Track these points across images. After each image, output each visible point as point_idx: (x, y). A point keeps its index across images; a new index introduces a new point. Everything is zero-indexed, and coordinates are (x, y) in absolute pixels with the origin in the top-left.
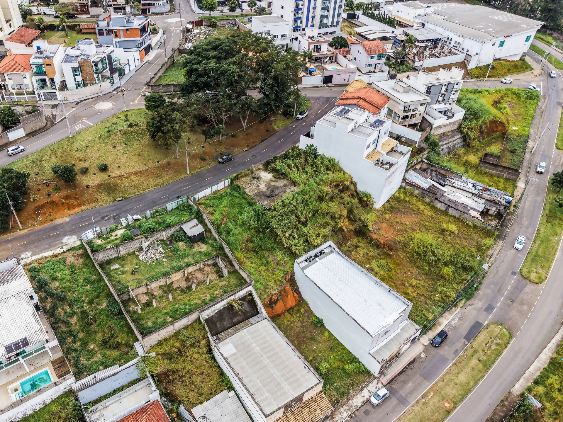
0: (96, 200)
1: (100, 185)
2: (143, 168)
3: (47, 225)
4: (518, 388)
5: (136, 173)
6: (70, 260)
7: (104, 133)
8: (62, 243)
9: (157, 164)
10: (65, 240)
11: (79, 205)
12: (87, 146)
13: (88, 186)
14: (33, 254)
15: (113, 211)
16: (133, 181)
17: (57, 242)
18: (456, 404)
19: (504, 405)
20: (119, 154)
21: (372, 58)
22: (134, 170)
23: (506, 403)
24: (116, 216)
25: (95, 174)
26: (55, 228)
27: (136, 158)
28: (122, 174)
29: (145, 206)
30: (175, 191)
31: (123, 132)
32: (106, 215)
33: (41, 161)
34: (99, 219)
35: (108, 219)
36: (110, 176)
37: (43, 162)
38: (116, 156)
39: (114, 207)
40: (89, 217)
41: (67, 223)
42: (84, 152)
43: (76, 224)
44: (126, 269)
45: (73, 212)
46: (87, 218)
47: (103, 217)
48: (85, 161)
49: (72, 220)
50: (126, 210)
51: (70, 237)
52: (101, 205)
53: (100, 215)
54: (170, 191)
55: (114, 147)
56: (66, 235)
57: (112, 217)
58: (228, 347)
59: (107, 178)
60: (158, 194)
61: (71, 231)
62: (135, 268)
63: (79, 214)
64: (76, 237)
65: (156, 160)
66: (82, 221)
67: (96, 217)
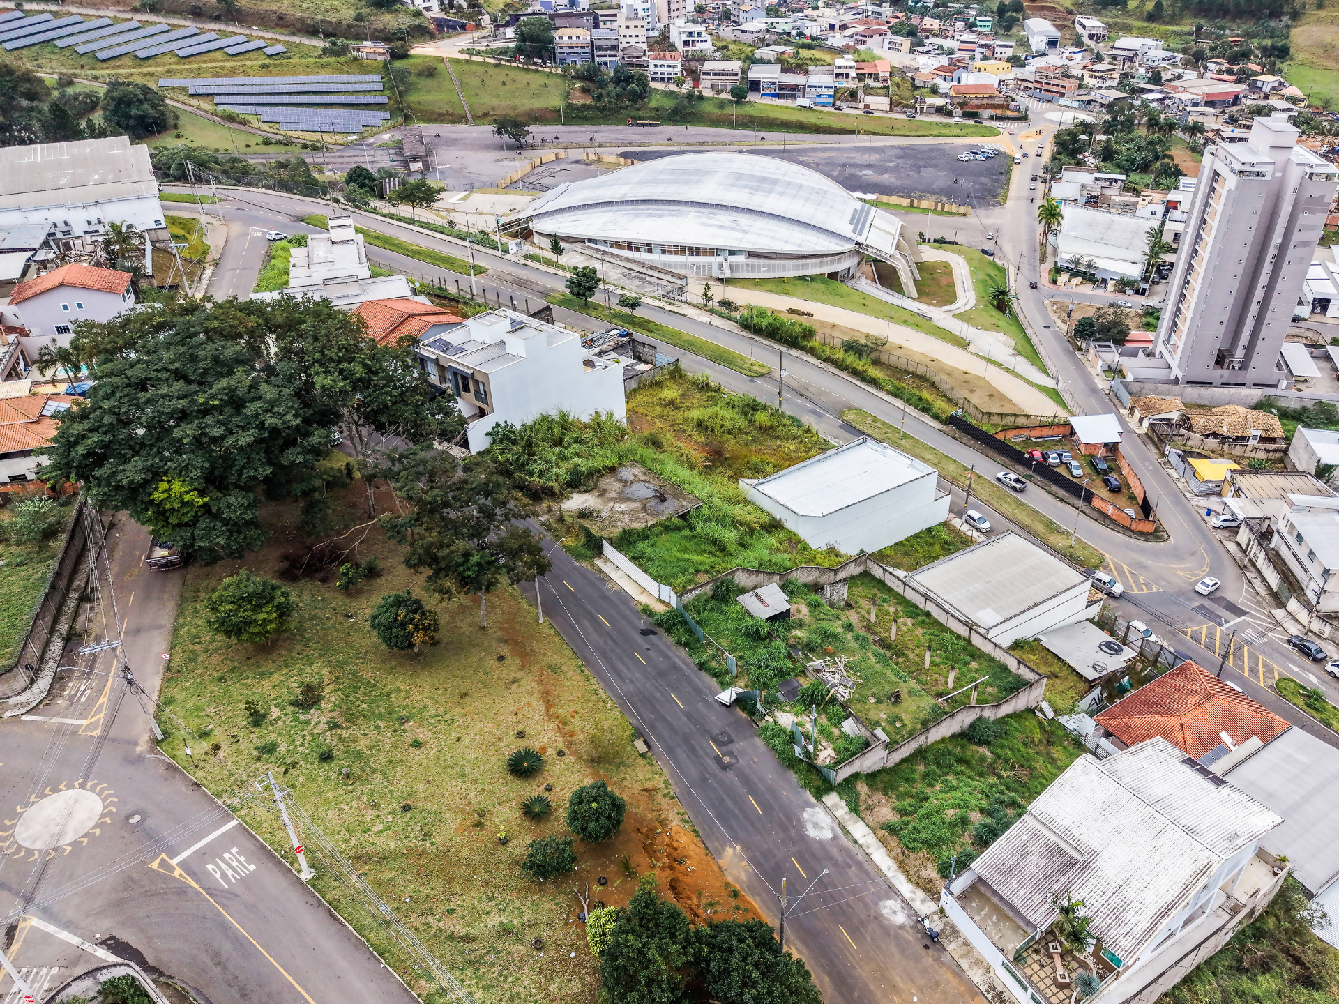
0: (649, 792)
2: (530, 686)
3: (755, 902)
4: (935, 424)
5: (547, 702)
6: (886, 814)
7: (331, 770)
8: (835, 838)
9: (512, 662)
10: (821, 834)
12: (406, 808)
14: (892, 891)
15: (693, 751)
16: (576, 712)
18: (965, 468)
19: (959, 438)
20: (454, 735)
22: (538, 705)
23: (957, 436)
24: (715, 741)
25: (549, 789)
26: (771, 873)
27: (473, 703)
28: (552, 726)
29: (676, 690)
30: (614, 641)
31: (340, 720)
32: (712, 765)
33: (468, 939)
34: (730, 774)
35: (730, 754)
36: (561, 754)
37: (474, 932)
38: (466, 741)
39: (679, 751)
40: (722, 801)
41: (746, 848)
42: (438, 815)
43: (753, 824)
44: (883, 715)
45: (693, 847)
46: (729, 803)
47: (725, 767)
48: (482, 814)
49: (737, 839)
50: (695, 725)
51: (809, 826)
52: (666, 782)
53: (714, 776)
54: (613, 651)
55: (417, 744)
56: (803, 838)
57: (725, 749)
58: (985, 617)
59: (570, 759)
60: (624, 669)
61: (785, 829)
62: (879, 701)
63: (703, 829)
64: (809, 810)
65: (493, 663)
66: (741, 810)
67: (721, 782)
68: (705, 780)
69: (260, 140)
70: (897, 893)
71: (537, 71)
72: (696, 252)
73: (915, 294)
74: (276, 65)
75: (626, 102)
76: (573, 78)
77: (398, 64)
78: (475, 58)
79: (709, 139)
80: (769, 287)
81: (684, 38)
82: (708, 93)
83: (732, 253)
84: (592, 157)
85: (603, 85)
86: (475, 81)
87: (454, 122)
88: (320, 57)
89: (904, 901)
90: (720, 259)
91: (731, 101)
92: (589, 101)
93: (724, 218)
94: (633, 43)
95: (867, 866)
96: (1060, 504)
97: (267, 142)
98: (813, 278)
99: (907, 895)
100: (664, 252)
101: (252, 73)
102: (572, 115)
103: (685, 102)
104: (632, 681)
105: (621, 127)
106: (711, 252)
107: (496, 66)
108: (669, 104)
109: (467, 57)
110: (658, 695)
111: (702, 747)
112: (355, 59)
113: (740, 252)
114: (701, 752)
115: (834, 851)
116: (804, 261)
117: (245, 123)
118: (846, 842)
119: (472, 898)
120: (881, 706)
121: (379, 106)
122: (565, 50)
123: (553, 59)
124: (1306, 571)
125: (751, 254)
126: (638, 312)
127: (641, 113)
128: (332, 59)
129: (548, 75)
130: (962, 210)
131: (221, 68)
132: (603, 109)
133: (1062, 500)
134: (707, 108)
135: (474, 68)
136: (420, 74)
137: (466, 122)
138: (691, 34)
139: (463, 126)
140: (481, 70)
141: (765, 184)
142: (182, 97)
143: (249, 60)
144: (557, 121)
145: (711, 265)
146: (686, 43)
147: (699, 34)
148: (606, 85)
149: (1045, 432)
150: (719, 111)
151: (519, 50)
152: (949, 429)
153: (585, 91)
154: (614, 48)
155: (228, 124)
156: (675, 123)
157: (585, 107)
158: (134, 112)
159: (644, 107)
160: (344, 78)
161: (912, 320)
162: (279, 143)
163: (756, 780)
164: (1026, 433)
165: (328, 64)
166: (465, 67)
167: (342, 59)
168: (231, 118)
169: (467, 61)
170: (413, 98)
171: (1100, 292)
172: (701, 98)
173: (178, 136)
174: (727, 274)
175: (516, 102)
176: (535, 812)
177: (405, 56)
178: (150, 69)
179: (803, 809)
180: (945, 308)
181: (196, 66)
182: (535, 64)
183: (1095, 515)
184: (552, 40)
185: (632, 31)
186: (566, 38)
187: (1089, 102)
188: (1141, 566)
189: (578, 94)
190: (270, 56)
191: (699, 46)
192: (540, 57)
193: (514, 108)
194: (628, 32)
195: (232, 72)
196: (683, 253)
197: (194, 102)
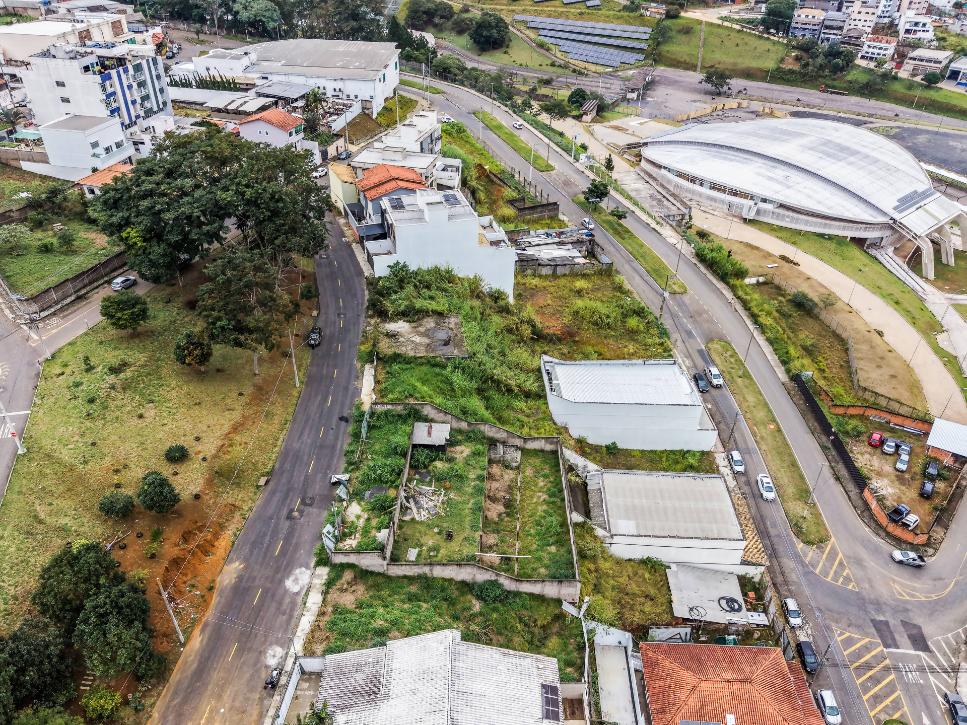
0: (234, 508)
1: (209, 482)
2: (236, 416)
3: (215, 599)
4: (783, 377)
5: (235, 429)
6: (348, 600)
7: (84, 409)
8: (297, 594)
9: (245, 399)
10: (293, 586)
11: (216, 536)
12: (94, 444)
13: (197, 497)
14: (287, 643)
15: (285, 499)
16: (246, 443)
18: (774, 420)
19: (794, 395)
20: (165, 421)
21: (291, 134)
22: (227, 428)
23: (793, 392)
24: (302, 501)
25: (175, 474)
26: (241, 590)
27: (197, 410)
28: (220, 443)
29: (318, 460)
30: (321, 414)
31: (118, 387)
32: (285, 512)
33: (41, 522)
34: (287, 523)
35: (301, 512)
36: (204, 459)
37: (48, 520)
38: (166, 428)
39: (278, 495)
40: (265, 534)
41: (246, 568)
42: (103, 456)
43: (265, 557)
44: (430, 543)
45: (223, 550)
46: (268, 538)
47: (289, 517)
48: (126, 467)
49: (246, 560)
50: (304, 485)
51: (292, 578)
52: (251, 509)
53: (278, 519)
54: (313, 420)
55: (141, 417)
56: (281, 582)
57: (302, 507)
58: (622, 525)
59: (204, 464)
60: (306, 435)
61: (277, 571)
62: (439, 533)
63: (238, 545)
64: (303, 569)
65: (235, 395)
66: (268, 546)
67: (277, 524)
68: (271, 519)
69: (549, 62)
70: (289, 647)
71: (768, 39)
72: (735, 193)
73: (932, 276)
74: (589, 14)
75: (827, 72)
76: (794, 47)
77: (668, 23)
78: (726, 24)
79: (880, 112)
80: (784, 234)
81: (908, 27)
82: (903, 74)
83: (764, 200)
84: (767, 110)
85: (814, 56)
86: (717, 41)
87: (687, 69)
88: (619, 11)
89: (287, 653)
90: (752, 203)
91: (921, 85)
92: (797, 67)
93: (781, 172)
94: (860, 27)
95: (294, 621)
96: (832, 481)
97: (553, 65)
98: (830, 238)
99: (292, 650)
100: (711, 188)
101: (572, 17)
102: (779, 76)
103: (878, 80)
104: (302, 443)
105: (813, 91)
106: (745, 196)
107: (739, 31)
108: (863, 78)
109: (720, 22)
110: (306, 457)
111: (291, 500)
112: (641, 15)
113: (771, 202)
114: (288, 502)
115: (287, 600)
116: (828, 222)
117: (548, 50)
118: (300, 600)
119: (66, 504)
120: (438, 537)
121: (639, 50)
122: (799, 26)
123: (786, 31)
125: (782, 206)
127: (836, 83)
128: (625, 14)
129: (774, 43)
131: (555, 11)
132: (805, 75)
133: (838, 479)
134: (897, 87)
135: (720, 31)
136: (679, 31)
137: (695, 71)
138: (916, 24)
139: (691, 73)
140: (726, 33)
141: (843, 152)
142: (522, 28)
143: (575, 8)
144: (763, 79)
145: (743, 205)
146: (908, 31)
147: (924, 25)
148: (817, 56)
149: (907, 422)
150: (905, 91)
151: (763, 22)
152: (792, 385)
153: (797, 59)
154: (840, 28)
155: (539, 50)
156: (862, 95)
157: (791, 72)
158: (485, 33)
159: (840, 78)
160: (627, 27)
161: (898, 296)
162: (560, 66)
163: (296, 535)
164: (888, 417)
165: (622, 17)
166: (716, 30)
167: (632, 15)
168: (541, 46)
169: (719, 26)
170: (664, 48)
172: (895, 78)
173: (506, 53)
174: (752, 216)
175: (740, 60)
177: (676, 16)
178: (514, 8)
179: (301, 566)
180: (950, 296)
181: (540, 8)
182: (769, 33)
183: (859, 503)
184: (791, 17)
185: (863, 17)
186: (803, 16)
188: (859, 562)
189: (791, 60)
190: (588, 7)
191: (920, 35)
192: (775, 29)
193: (735, 64)
194: (858, 17)
195: (560, 15)
196: (724, 192)
197: (527, 32)
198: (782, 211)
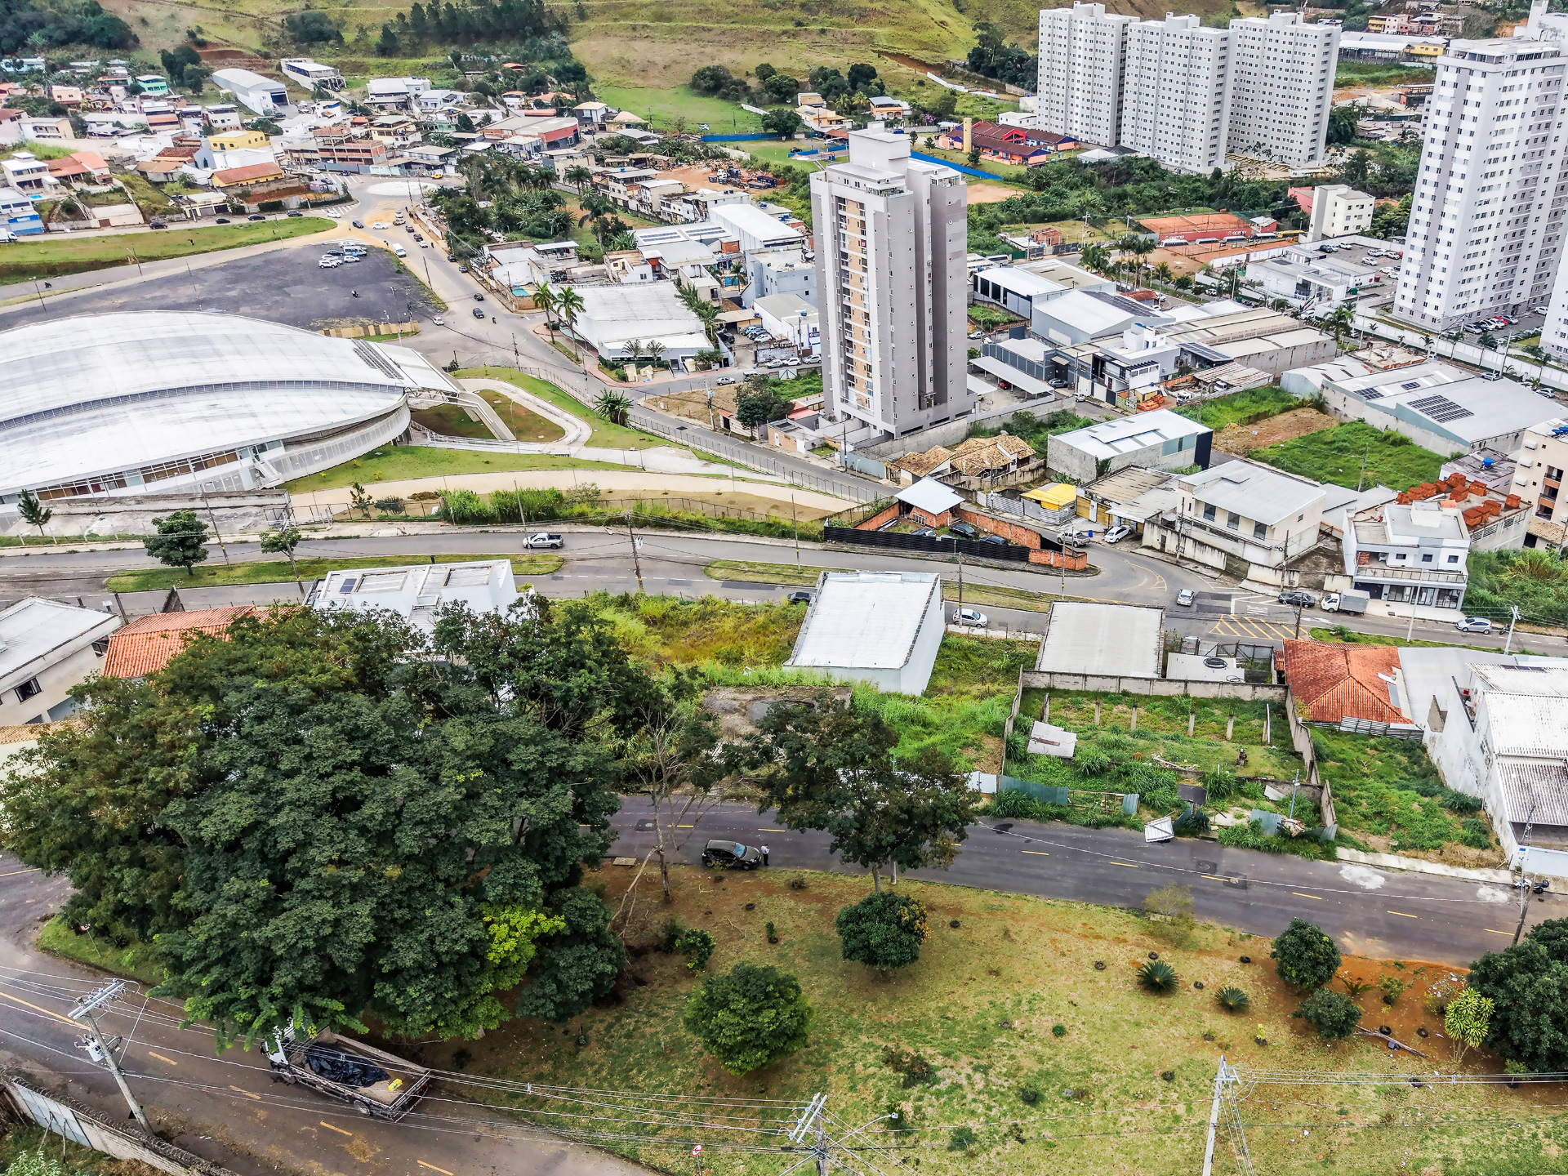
3: (1418, 959)
7: (1056, 1103)
8: (1387, 878)
9: (963, 922)
10: (1375, 882)
12: (1167, 1075)
13: (1245, 960)
14: (1471, 883)
15: (1203, 892)
17: (1400, 886)
20: (1063, 1003)
24: (1204, 873)
25: (1198, 986)
30: (988, 854)
32: (1232, 891)
33: (1388, 1118)
34: (1255, 889)
35: (1230, 874)
36: (1152, 956)
38: (1079, 1001)
41: (1353, 929)
42: (1193, 1063)
43: (1329, 911)
46: (1290, 910)
47: (1243, 886)
48: (1209, 1038)
49: (1338, 931)
50: (1168, 874)
51: (1361, 883)
52: (1227, 932)
53: (1248, 898)
54: (1002, 863)
55: (1059, 1031)
56: (1372, 893)
57: (1220, 873)
60: (1041, 872)
61: (1353, 897)
64: (1343, 872)
65: (957, 932)
66: (1306, 909)
67: (1258, 899)
68: (1247, 906)
70: (1476, 882)
73: (511, 435)
80: (344, 478)
83: (263, 448)
89: (1485, 883)
90: (247, 462)
95: (1434, 879)
96: (1005, 573)
98: (384, 451)
99: (1483, 878)
100: (147, 479)
104: (1063, 876)
106: (231, 455)
110: (1102, 871)
111: (1203, 885)
113: (273, 444)
114: (1210, 889)
115: (1403, 888)
118: (1398, 875)
119: (1333, 1094)
124: (1236, 540)
125: (288, 443)
126: (301, 553)
130: (407, 327)
145: (236, 473)
163: (1278, 881)
171: (680, 376)
176: (1231, 1004)
179: (1339, 875)
183: (1040, 569)
187: (408, 165)
196: (186, 470)
198: (296, 451)
